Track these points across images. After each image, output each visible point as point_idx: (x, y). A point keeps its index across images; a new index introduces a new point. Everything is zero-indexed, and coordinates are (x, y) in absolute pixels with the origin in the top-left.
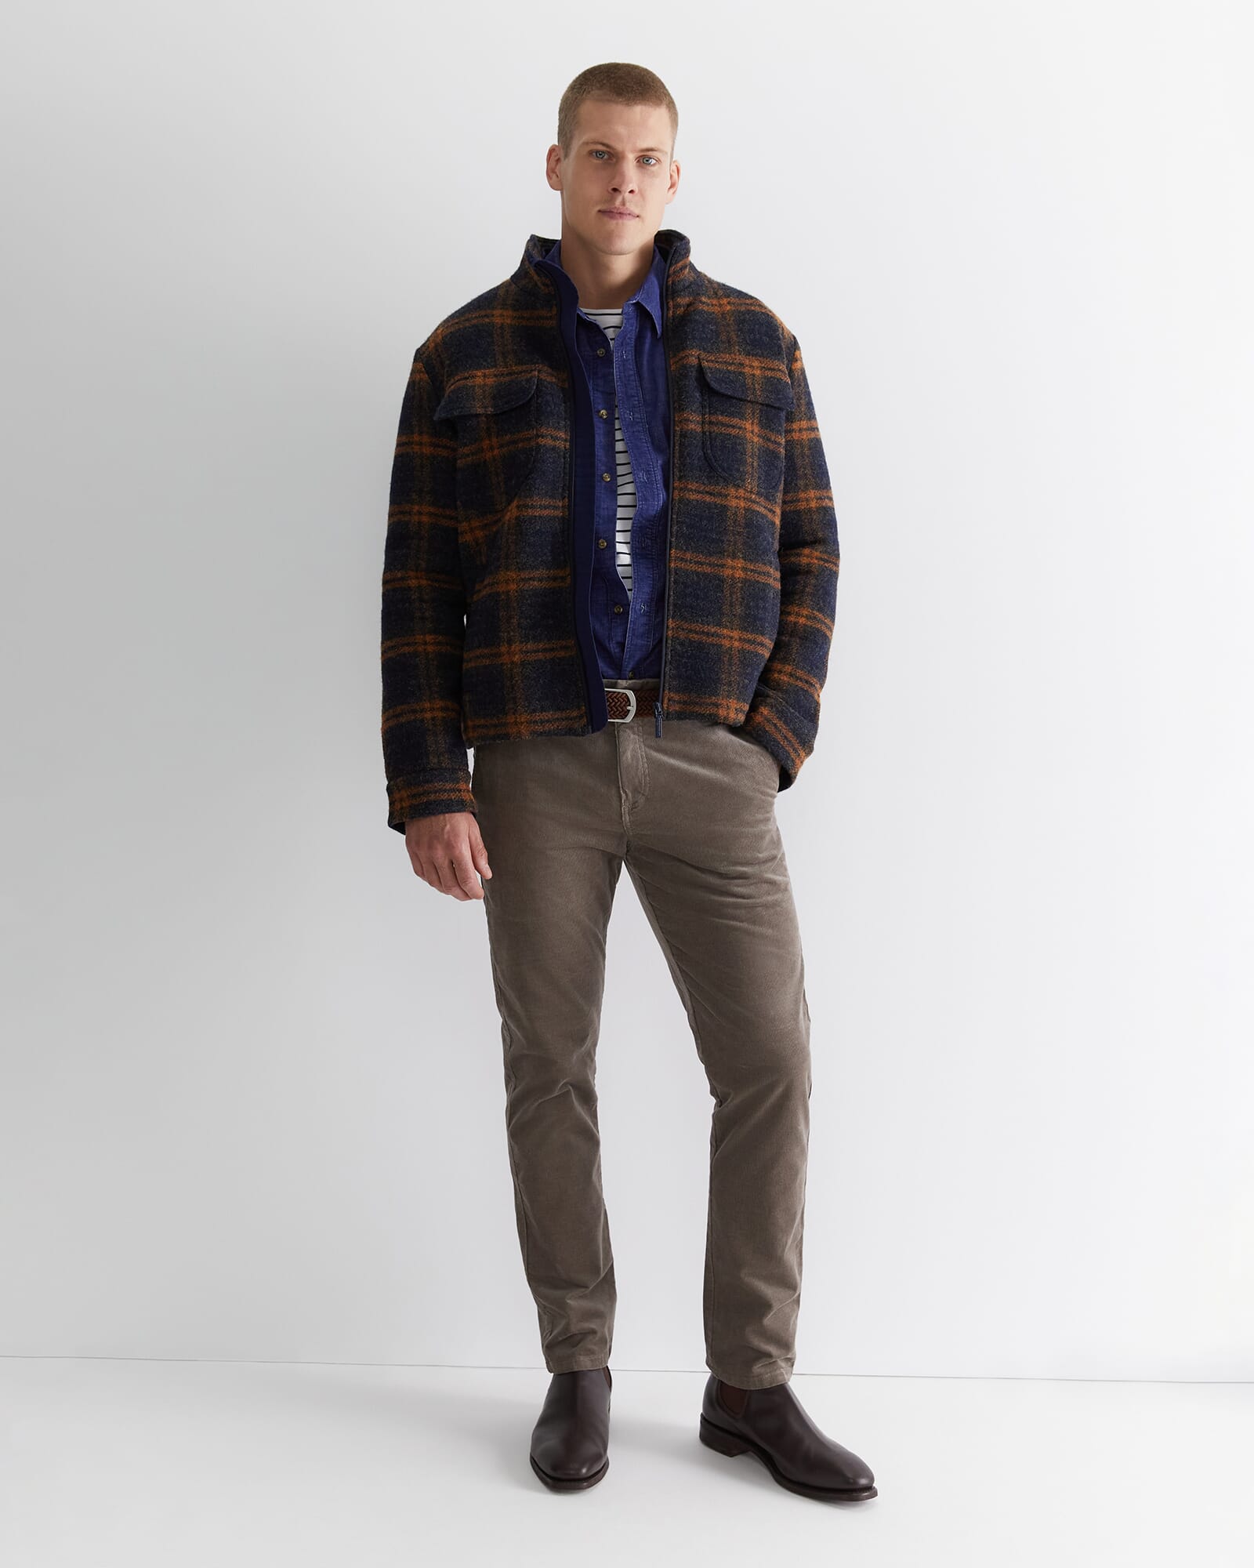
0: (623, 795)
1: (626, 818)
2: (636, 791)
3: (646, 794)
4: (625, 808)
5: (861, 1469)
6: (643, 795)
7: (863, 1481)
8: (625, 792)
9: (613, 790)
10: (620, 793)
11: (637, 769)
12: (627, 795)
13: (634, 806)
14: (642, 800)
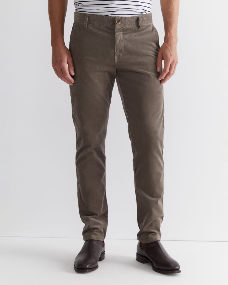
0: (116, 53)
1: (116, 60)
2: (120, 52)
3: (123, 53)
4: (116, 57)
5: (177, 264)
6: (122, 53)
7: (177, 268)
8: (117, 52)
9: (113, 51)
10: (115, 52)
11: (121, 45)
12: (117, 53)
13: (119, 56)
14: (121, 54)
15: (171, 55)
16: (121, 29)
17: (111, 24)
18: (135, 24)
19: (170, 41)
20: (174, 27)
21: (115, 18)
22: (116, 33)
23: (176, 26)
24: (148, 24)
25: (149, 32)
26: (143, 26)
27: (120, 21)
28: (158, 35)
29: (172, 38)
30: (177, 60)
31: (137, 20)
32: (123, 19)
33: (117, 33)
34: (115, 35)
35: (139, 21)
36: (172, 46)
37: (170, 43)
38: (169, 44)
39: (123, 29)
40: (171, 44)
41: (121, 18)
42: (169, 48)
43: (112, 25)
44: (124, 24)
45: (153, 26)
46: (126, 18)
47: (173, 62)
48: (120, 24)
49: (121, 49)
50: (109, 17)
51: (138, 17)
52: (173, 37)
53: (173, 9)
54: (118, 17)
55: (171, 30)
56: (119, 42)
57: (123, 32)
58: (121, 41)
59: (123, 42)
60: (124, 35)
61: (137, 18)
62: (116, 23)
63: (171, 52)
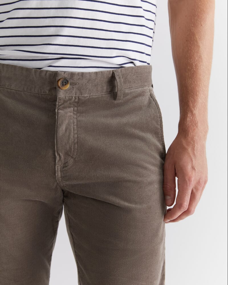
0: (58, 158)
1: (59, 174)
2: (67, 154)
3: (74, 157)
4: (58, 167)
6: (72, 157)
8: (59, 155)
9: (50, 153)
10: (55, 155)
11: (69, 138)
12: (60, 157)
13: (65, 165)
14: (71, 161)
15: (193, 168)
16: (70, 100)
17: (48, 88)
18: (107, 89)
19: (191, 134)
20: (200, 100)
21: (56, 74)
22: (58, 109)
23: (206, 98)
24: (140, 90)
25: (140, 108)
26: (125, 95)
27: (68, 81)
28: (161, 117)
29: (197, 127)
30: (206, 177)
31: (112, 80)
32: (76, 77)
33: (60, 111)
34: (55, 114)
35: (116, 82)
36: (196, 144)
37: (192, 139)
38: (189, 139)
39: (77, 100)
40: (194, 142)
41: (72, 74)
42: (190, 150)
43: (49, 91)
44: (79, 89)
45: (152, 96)
46: (83, 74)
47: (199, 183)
48: (69, 90)
49: (70, 148)
50: (43, 71)
51: (113, 73)
52: (199, 124)
53: (200, 57)
54: (65, 72)
55: (194, 107)
56: (64, 131)
57: (76, 108)
58: (70, 130)
59: (76, 132)
60: (78, 115)
61: (110, 76)
62: (59, 87)
63: (193, 160)
